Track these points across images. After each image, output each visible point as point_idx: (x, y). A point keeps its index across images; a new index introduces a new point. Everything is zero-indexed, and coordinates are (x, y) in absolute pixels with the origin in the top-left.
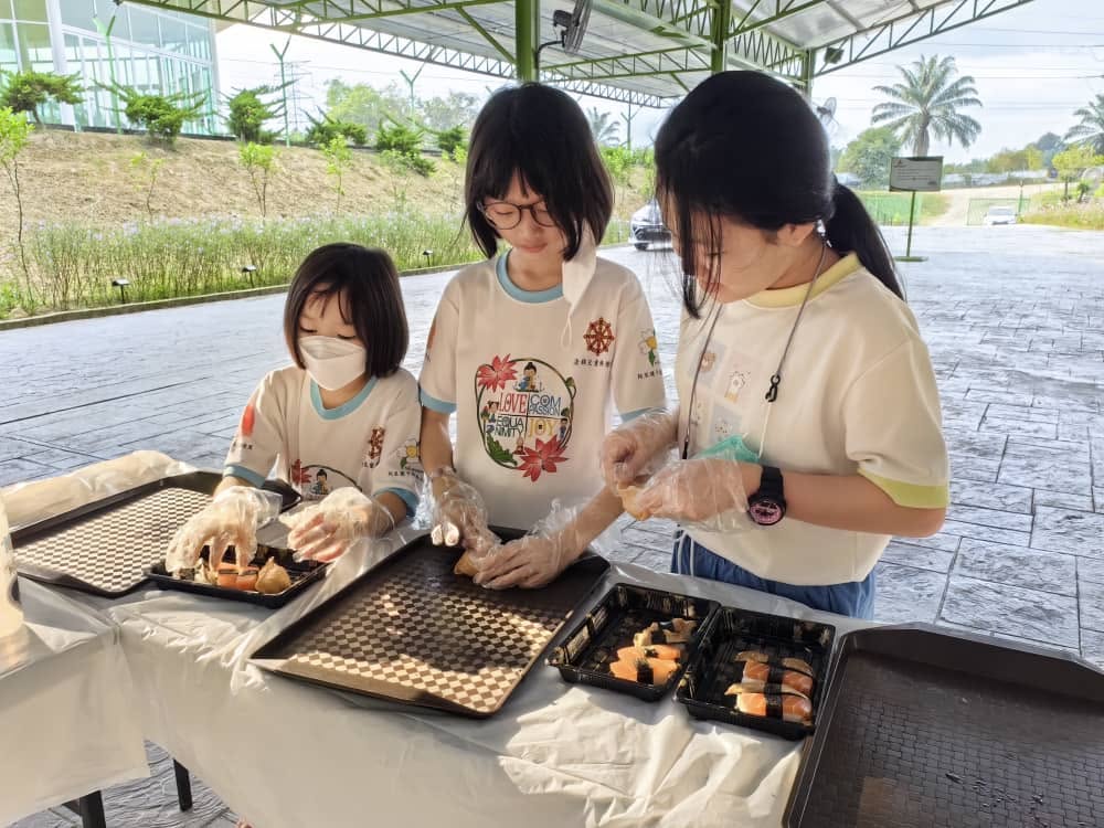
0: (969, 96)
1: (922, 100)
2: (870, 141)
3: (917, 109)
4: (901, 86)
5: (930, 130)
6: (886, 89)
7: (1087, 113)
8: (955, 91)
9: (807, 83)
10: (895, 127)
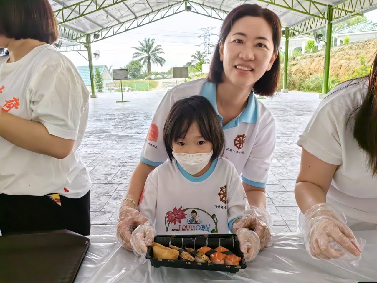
0: (160, 51)
1: (147, 52)
2: (133, 64)
3: (146, 55)
4: (140, 47)
5: (151, 61)
6: (137, 49)
7: (194, 56)
8: (156, 50)
9: (88, 45)
10: (141, 60)
